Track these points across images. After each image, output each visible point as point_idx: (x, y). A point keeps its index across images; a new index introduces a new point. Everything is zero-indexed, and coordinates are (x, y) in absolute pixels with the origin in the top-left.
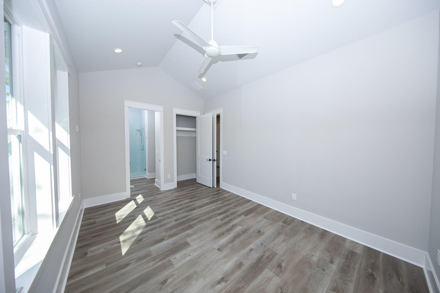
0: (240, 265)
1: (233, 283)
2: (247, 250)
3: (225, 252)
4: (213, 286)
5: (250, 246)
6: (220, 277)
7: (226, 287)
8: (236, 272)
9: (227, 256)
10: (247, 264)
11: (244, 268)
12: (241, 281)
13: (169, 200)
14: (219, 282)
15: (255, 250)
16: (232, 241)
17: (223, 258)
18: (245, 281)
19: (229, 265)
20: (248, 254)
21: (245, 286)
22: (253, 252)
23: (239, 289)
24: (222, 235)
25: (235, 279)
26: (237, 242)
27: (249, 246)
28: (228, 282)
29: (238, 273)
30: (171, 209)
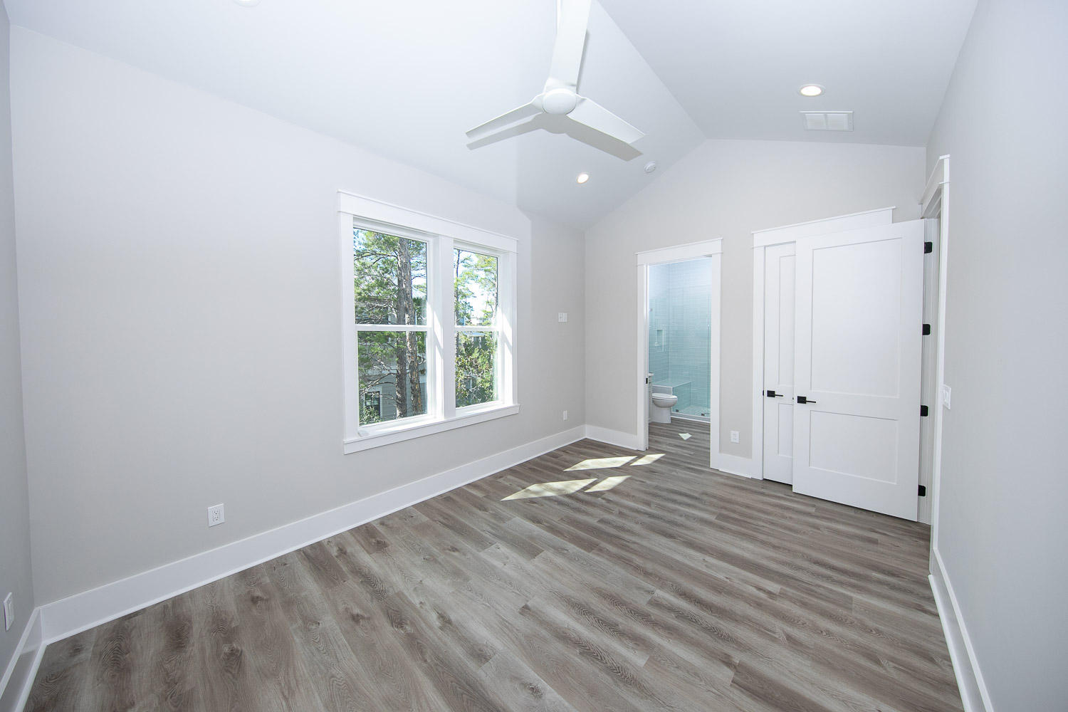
0: (480, 655)
1: (436, 640)
2: (533, 676)
3: (521, 623)
4: (435, 608)
5: (549, 688)
6: (453, 617)
7: (431, 628)
8: (462, 646)
9: (507, 627)
10: (484, 675)
11: (471, 665)
12: (438, 658)
13: (683, 490)
14: (442, 617)
15: (535, 704)
16: (563, 636)
17: (502, 618)
18: (437, 665)
19: (481, 632)
20: (515, 678)
21: (425, 665)
22: (524, 696)
23: (422, 652)
24: (583, 610)
25: (445, 644)
26: (557, 648)
27: (552, 686)
28: (440, 632)
29: (457, 652)
30: (644, 503)
